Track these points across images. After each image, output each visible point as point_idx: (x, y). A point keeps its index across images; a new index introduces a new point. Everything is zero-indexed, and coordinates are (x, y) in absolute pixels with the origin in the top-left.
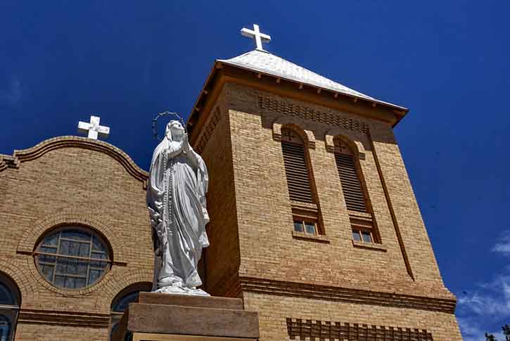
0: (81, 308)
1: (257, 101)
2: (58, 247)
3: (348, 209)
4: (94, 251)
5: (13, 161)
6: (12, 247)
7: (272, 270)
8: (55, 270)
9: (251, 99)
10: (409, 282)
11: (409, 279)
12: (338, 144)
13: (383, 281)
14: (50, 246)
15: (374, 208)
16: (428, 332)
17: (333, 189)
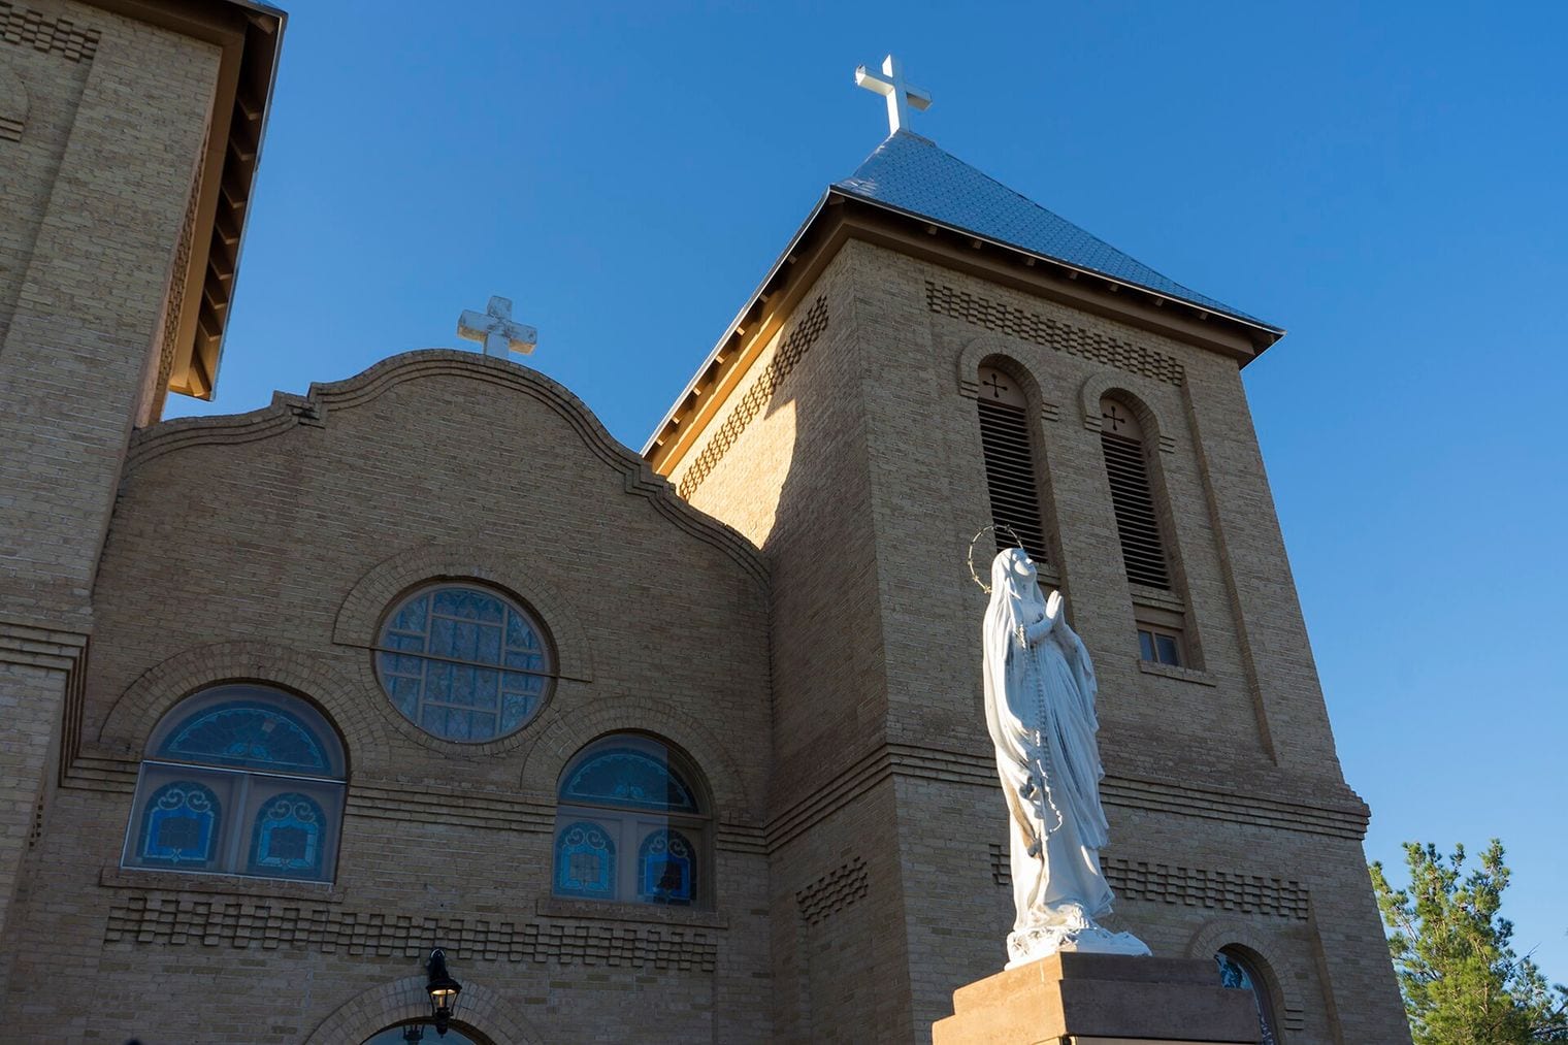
0: (490, 787)
1: (923, 294)
2: (427, 635)
3: (1130, 580)
4: (514, 649)
5: (311, 410)
6: (319, 632)
7: (960, 729)
8: (422, 693)
9: (909, 288)
10: (1262, 767)
11: (1264, 760)
12: (1110, 414)
13: (1209, 764)
14: (409, 632)
15: (1190, 581)
16: (1303, 886)
17: (1097, 530)
